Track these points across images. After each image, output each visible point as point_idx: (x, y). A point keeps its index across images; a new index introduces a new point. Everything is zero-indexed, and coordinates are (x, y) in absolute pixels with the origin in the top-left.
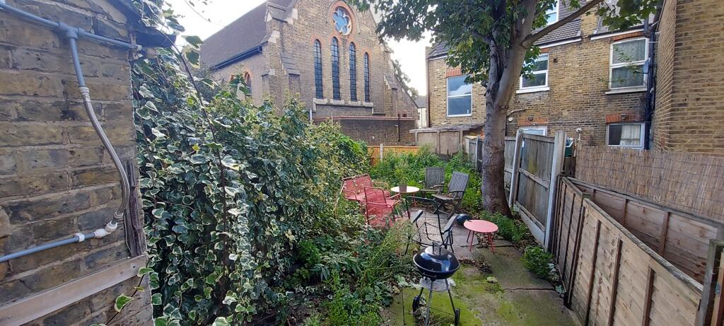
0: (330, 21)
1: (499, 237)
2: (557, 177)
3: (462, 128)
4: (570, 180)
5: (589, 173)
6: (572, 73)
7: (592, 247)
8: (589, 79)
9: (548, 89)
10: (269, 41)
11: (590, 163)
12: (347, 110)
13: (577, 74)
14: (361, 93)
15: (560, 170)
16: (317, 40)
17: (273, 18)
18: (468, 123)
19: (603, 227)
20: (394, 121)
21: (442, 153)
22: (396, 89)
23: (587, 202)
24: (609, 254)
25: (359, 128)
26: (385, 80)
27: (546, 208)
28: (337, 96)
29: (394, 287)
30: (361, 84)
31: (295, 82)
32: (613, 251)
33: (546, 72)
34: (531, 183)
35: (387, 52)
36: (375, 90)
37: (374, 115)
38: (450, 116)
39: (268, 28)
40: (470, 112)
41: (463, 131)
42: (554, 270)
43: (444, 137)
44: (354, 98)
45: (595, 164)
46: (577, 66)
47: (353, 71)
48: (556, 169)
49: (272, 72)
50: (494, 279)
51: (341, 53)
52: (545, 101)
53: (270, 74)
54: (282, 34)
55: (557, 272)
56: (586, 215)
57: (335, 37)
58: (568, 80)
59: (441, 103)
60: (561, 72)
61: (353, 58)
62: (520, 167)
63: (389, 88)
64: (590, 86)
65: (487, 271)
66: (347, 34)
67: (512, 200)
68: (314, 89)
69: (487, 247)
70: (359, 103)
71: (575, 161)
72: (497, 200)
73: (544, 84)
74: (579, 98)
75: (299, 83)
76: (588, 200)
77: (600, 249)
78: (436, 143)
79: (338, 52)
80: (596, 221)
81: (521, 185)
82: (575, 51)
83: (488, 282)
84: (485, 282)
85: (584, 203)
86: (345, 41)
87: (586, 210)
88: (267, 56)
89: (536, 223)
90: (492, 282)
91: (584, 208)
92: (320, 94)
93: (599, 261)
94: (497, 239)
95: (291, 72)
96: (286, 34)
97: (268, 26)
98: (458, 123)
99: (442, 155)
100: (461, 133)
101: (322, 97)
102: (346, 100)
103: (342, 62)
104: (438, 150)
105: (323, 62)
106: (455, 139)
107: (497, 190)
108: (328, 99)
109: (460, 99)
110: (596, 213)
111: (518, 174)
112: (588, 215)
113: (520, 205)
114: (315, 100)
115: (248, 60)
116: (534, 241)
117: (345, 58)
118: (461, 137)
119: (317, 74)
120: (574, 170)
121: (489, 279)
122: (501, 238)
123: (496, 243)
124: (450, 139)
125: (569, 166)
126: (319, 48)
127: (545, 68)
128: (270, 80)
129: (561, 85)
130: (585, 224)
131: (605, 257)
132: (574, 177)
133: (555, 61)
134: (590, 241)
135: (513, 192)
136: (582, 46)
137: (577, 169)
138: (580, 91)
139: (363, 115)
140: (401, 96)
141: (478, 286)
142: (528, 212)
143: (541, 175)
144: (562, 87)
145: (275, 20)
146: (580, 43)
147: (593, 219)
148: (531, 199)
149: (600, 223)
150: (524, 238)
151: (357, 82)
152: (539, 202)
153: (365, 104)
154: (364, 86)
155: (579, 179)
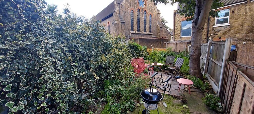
0: (137, 3)
1: (195, 88)
2: (226, 61)
3: (186, 42)
4: (233, 62)
5: (244, 59)
6: (242, 17)
7: (240, 98)
8: (250, 19)
9: (229, 24)
10: (115, 11)
11: (245, 54)
12: (142, 35)
13: (244, 17)
14: (148, 29)
15: (228, 58)
16: (132, 10)
17: (117, 3)
18: (189, 39)
19: (247, 87)
20: (160, 40)
21: (177, 51)
22: (162, 28)
23: (239, 73)
24: (249, 104)
25: (146, 42)
26: (158, 24)
27: (220, 76)
28: (139, 30)
29: (138, 103)
30: (148, 26)
31: (123, 25)
32: (251, 102)
33: (228, 17)
34: (214, 64)
35: (159, 14)
36: (154, 28)
37: (153, 37)
38: (182, 37)
39: (115, 7)
40: (191, 35)
41: (187, 43)
42: (221, 106)
43: (178, 45)
44: (145, 31)
45: (248, 54)
46: (244, 14)
47: (145, 21)
48: (226, 57)
49: (116, 22)
50: (187, 107)
51: (141, 14)
52: (227, 30)
53: (115, 22)
54: (119, 8)
55: (222, 108)
56: (238, 80)
57: (139, 9)
58: (240, 20)
59: (179, 32)
60: (236, 17)
61: (146, 17)
62: (210, 57)
63: (159, 27)
64: (251, 23)
65: (184, 102)
66: (143, 7)
67: (205, 71)
68: (130, 27)
69: (187, 91)
70: (147, 33)
71: (237, 53)
72: (196, 71)
73: (227, 22)
74: (245, 28)
75: (125, 26)
76: (240, 71)
77: (244, 100)
78: (175, 47)
79: (140, 14)
80: (243, 83)
81: (209, 65)
82: (243, 7)
83: (184, 107)
84: (182, 107)
85: (238, 73)
86: (142, 10)
87: (239, 77)
88: (114, 16)
89: (215, 83)
90: (185, 108)
91: (238, 76)
92: (132, 30)
93: (243, 106)
94: (193, 88)
95: (122, 21)
96: (121, 8)
97: (115, 6)
98: (185, 39)
99: (177, 52)
100: (186, 44)
101: (133, 31)
102: (142, 32)
103: (141, 18)
104: (176, 50)
105: (134, 18)
106: (183, 46)
107: (196, 66)
108: (135, 31)
109: (187, 30)
110: (243, 79)
111: (208, 60)
112: (239, 80)
113: (208, 74)
114: (131, 32)
115: (109, 18)
116: (212, 91)
117: (142, 16)
118: (186, 45)
119: (131, 22)
120: (236, 58)
121: (184, 106)
122: (196, 88)
123: (193, 90)
124: (181, 46)
125: (233, 55)
126: (133, 13)
127: (228, 15)
128: (115, 25)
129: (236, 22)
130: (237, 84)
131: (247, 105)
132: (236, 61)
133: (233, 12)
134: (239, 95)
135: (206, 68)
136: (247, 4)
137: (237, 57)
138: (246, 25)
139: (148, 37)
140: (164, 30)
141: (178, 109)
142: (211, 78)
143: (218, 60)
144: (236, 24)
145: (117, 4)
146: (246, 3)
147: (241, 82)
148: (213, 71)
149: (245, 85)
150: (207, 89)
151: (147, 25)
152: (217, 73)
153: (149, 33)
154: (149, 26)
155: (238, 62)
